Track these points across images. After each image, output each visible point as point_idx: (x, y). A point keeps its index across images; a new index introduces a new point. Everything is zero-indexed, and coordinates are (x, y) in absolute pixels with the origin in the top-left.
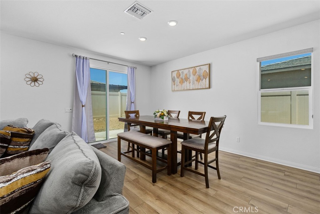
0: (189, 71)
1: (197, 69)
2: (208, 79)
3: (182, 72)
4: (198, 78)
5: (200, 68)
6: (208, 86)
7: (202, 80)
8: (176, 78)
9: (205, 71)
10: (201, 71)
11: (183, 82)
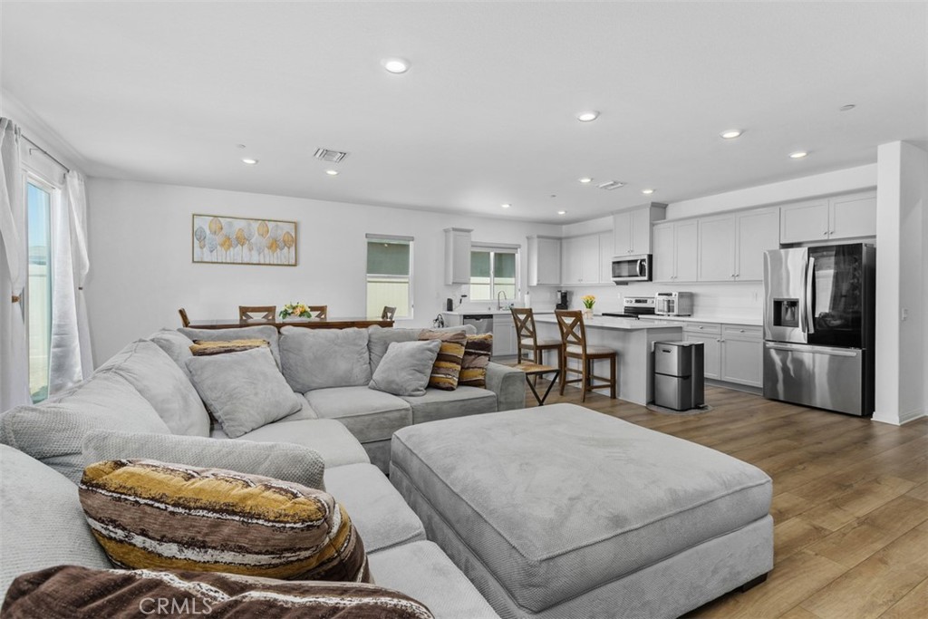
0: (250, 225)
1: (271, 225)
2: (293, 249)
3: (230, 225)
4: (272, 244)
5: (277, 226)
6: (293, 262)
7: (282, 249)
8: (208, 232)
9: (288, 233)
10: (279, 231)
11: (230, 246)
